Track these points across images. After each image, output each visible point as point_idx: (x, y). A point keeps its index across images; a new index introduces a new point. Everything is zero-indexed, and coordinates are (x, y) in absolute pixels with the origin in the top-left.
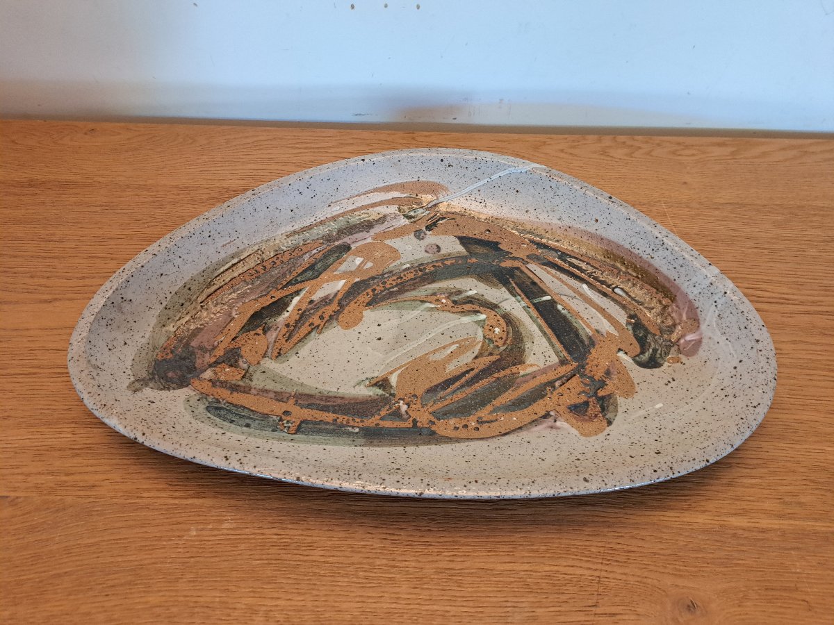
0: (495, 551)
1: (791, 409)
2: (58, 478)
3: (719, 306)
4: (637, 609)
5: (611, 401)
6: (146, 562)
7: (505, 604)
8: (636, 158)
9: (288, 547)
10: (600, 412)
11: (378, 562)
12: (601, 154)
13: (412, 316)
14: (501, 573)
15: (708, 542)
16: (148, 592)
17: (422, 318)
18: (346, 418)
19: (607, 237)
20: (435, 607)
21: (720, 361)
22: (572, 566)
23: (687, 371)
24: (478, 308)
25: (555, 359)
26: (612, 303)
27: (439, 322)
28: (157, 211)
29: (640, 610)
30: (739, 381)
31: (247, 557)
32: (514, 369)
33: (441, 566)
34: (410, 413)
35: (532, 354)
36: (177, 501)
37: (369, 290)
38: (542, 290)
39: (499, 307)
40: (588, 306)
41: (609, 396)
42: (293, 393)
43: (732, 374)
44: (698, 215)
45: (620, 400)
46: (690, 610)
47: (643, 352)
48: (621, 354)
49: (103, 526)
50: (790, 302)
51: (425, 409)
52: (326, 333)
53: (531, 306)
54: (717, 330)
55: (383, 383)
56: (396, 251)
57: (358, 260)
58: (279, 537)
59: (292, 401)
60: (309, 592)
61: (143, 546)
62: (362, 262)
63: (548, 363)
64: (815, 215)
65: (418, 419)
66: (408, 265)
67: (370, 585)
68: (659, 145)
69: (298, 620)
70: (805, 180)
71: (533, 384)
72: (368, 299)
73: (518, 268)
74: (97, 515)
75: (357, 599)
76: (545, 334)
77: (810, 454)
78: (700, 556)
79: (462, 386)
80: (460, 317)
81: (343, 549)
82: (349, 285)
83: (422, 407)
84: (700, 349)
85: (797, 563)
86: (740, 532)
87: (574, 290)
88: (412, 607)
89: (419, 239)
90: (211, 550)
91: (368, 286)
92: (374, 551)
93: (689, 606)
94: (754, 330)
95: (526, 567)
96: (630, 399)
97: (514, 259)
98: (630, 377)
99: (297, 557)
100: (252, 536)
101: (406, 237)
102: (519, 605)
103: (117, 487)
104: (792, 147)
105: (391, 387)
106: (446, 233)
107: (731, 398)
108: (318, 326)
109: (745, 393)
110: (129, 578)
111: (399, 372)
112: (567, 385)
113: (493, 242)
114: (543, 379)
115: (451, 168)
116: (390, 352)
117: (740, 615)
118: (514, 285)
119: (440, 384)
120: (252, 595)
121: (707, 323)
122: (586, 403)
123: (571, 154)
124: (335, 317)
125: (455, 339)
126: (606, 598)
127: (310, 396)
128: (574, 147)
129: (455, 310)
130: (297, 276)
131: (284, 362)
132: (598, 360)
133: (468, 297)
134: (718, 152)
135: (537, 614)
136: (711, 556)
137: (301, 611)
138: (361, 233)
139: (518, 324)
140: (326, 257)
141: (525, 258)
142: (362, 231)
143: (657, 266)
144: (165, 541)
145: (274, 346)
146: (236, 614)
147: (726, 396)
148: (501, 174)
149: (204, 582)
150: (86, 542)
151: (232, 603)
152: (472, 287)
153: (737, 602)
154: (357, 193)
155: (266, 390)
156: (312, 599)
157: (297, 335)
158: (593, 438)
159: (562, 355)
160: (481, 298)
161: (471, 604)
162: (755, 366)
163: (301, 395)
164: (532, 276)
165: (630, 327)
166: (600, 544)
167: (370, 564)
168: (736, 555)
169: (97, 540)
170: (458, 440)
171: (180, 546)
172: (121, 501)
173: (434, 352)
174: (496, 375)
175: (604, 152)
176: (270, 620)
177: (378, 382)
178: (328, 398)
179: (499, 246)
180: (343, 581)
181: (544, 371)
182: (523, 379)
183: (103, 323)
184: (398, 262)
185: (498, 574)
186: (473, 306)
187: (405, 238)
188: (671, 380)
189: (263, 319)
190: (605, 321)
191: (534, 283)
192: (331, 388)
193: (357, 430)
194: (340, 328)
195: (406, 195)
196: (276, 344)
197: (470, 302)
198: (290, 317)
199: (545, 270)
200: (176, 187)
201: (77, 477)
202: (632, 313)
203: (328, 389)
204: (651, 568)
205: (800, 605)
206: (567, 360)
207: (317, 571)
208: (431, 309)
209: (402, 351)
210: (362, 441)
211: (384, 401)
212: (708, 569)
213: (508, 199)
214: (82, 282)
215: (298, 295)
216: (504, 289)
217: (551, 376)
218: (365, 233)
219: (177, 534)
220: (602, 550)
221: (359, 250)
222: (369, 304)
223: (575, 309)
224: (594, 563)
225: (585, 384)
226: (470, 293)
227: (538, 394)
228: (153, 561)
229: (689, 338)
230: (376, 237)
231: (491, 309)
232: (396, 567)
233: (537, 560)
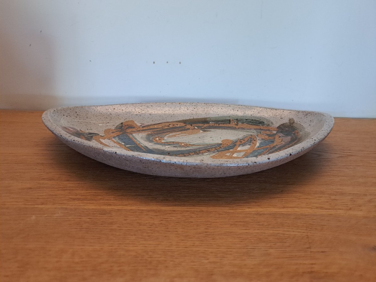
10: (123, 127)
13: (198, 142)
18: (215, 125)
21: (68, 121)
23: (81, 128)
24: (166, 143)
25: (134, 134)
27: (185, 140)
34: (193, 127)
39: (155, 144)
41: (117, 129)
43: (70, 116)
45: (113, 128)
47: (93, 136)
48: (103, 135)
51: (188, 128)
52: (236, 138)
53: (138, 144)
55: (205, 131)
57: (235, 155)
59: (237, 128)
63: (138, 134)
65: (190, 126)
66: (205, 154)
72: (222, 145)
80: (175, 141)
82: (234, 149)
91: (224, 148)
96: (109, 128)
98: (105, 132)
105: (202, 130)
108: (240, 140)
118: (144, 149)
119: (183, 131)
122: (127, 128)
125: (177, 137)
129: (177, 143)
130: (264, 150)
131: (248, 134)
139: (147, 140)
147: (78, 115)
157: (248, 138)
160: (164, 145)
162: (63, 110)
163: (235, 129)
165: (92, 139)
170: (176, 122)
174: (160, 132)
184: (211, 155)
188: (89, 129)
193: (210, 123)
196: (255, 137)
198: (256, 142)
203: (226, 130)
209: (201, 135)
210: (207, 120)
215: (258, 146)
216: (150, 148)
223: (115, 144)
226: (169, 146)
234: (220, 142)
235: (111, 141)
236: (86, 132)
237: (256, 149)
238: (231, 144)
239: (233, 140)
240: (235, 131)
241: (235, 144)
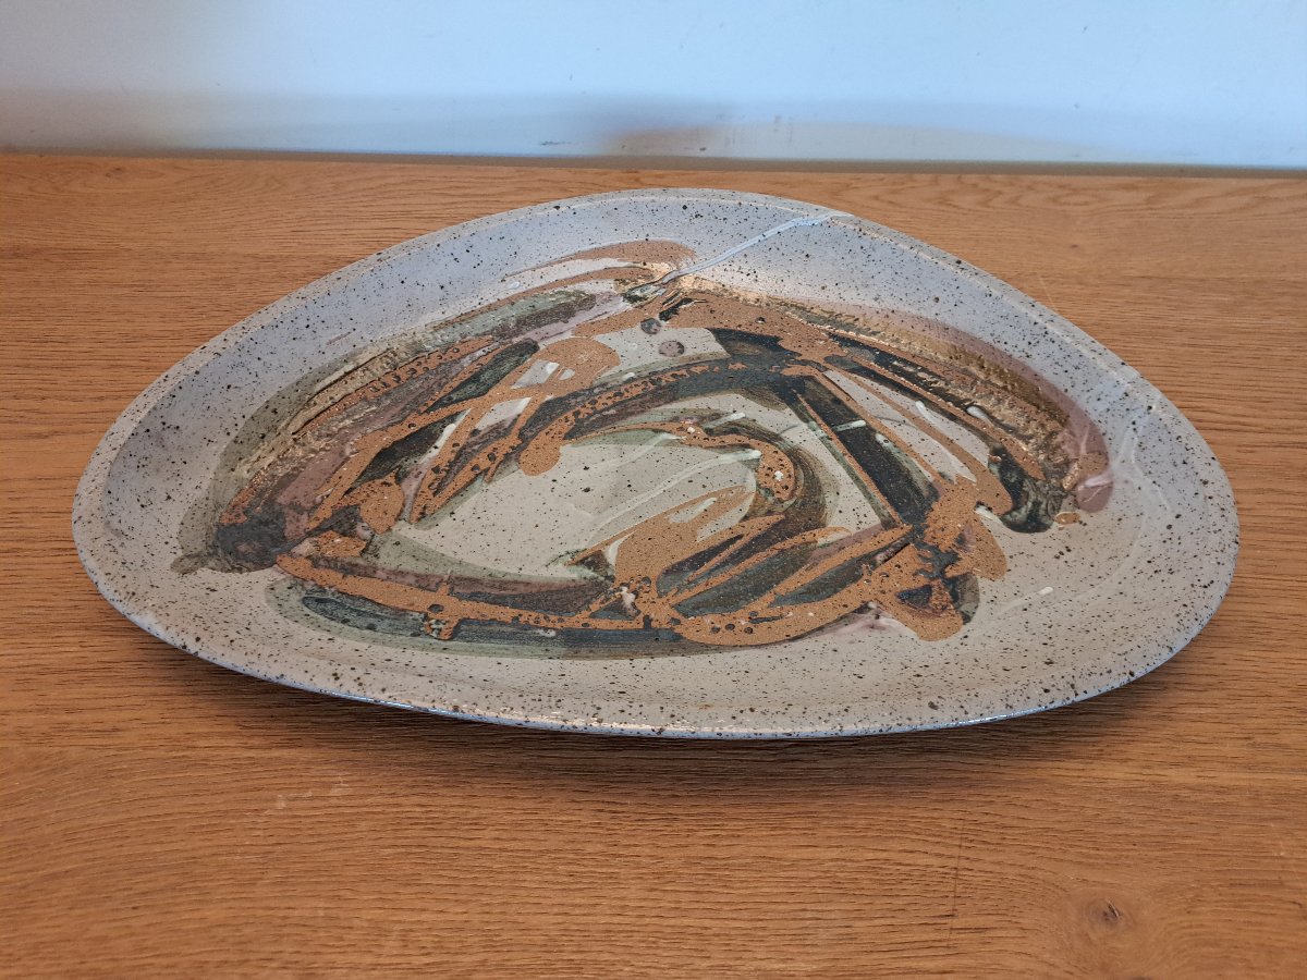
0: (785, 829)
1: (1258, 597)
2: (55, 717)
3: (1140, 430)
4: (1020, 920)
5: (968, 585)
6: (201, 852)
7: (802, 915)
8: (994, 208)
9: (439, 827)
10: (951, 603)
11: (589, 849)
12: (940, 203)
13: (640, 454)
14: (794, 864)
15: (1133, 810)
16: (207, 902)
17: (657, 457)
18: (534, 615)
19: (954, 325)
20: (686, 922)
21: (1144, 518)
22: (912, 852)
23: (1090, 535)
24: (747, 441)
25: (874, 520)
26: (964, 430)
27: (683, 463)
28: (224, 293)
29: (1025, 922)
30: (1176, 547)
31: (371, 843)
32: (808, 536)
33: (693, 854)
34: (639, 606)
35: (837, 512)
36: (252, 753)
37: (570, 414)
38: (850, 410)
39: (781, 439)
40: (926, 436)
41: (965, 576)
42: (446, 577)
43: (1165, 537)
44: (1098, 295)
45: (983, 583)
46: (1107, 920)
47: (1016, 508)
48: (981, 511)
49: (131, 795)
50: (1249, 428)
51: (664, 599)
52: (499, 482)
53: (834, 436)
54: (1137, 469)
55: (595, 560)
56: (611, 352)
57: (551, 367)
58: (424, 809)
59: (444, 589)
60: (474, 898)
61: (195, 827)
62: (557, 370)
63: (862, 526)
64: (1283, 294)
65: (652, 616)
66: (632, 375)
67: (578, 886)
68: (1029, 188)
69: (458, 945)
70: (1265, 240)
71: (838, 559)
72: (567, 427)
73: (810, 378)
74: (119, 777)
75: (556, 910)
76: (857, 480)
77: (1294, 667)
78: (1120, 832)
79: (724, 563)
80: (717, 454)
81: (531, 827)
82: (536, 407)
83: (660, 597)
84: (1111, 498)
85: (1281, 842)
86: (1185, 793)
87: (903, 411)
88: (647, 920)
89: (649, 333)
90: (310, 832)
91: (567, 408)
92: (581, 830)
93: (1106, 914)
94: (1199, 466)
95: (835, 853)
96: (998, 582)
97: (805, 363)
98: (997, 547)
99: (454, 842)
100: (379, 809)
101: (629, 330)
102: (825, 915)
103: (154, 731)
104: (1243, 191)
105: (607, 566)
106: (692, 323)
107: (1164, 575)
108: (486, 471)
109: (1188, 566)
110: (173, 879)
111: (621, 541)
112: (895, 560)
113: (767, 337)
114: (856, 551)
115: (699, 219)
116: (605, 509)
117: (1190, 927)
118: (805, 404)
119: (687, 560)
120: (379, 904)
121: (1120, 458)
122: (928, 589)
123: (891, 202)
124: (513, 455)
125: (710, 489)
126: (969, 903)
127: (474, 581)
128: (894, 192)
129: (710, 443)
130: (452, 392)
131: (430, 527)
132: (944, 521)
133: (731, 423)
134: (1123, 198)
135: (858, 930)
136: (1139, 832)
137: (461, 929)
138: (555, 325)
139: (812, 464)
140: (498, 361)
141: (822, 362)
142: (557, 321)
143: (1037, 369)
144: (233, 817)
145: (413, 503)
146: (351, 936)
147: (1156, 572)
148: (781, 228)
149: (298, 884)
150: (101, 821)
151: (346, 919)
152: (737, 407)
153: (1185, 906)
154: (547, 260)
155: (402, 572)
156: (479, 909)
157: (452, 485)
158: (940, 643)
159: (885, 513)
160: (751, 424)
161: (745, 915)
162: (1202, 523)
163: (460, 579)
164: (833, 389)
165: (995, 469)
166: (956, 815)
167: (575, 851)
168: (1180, 829)
169: (120, 817)
170: (719, 648)
171: (258, 826)
172: (162, 753)
173: (677, 510)
174: (779, 546)
175: (943, 200)
176: (411, 946)
177: (587, 558)
178: (503, 584)
179: (779, 343)
180: (531, 880)
181: (857, 539)
182: (824, 551)
183: (133, 462)
184: (615, 369)
185: (785, 866)
186: (739, 437)
187: (627, 332)
188: (1064, 551)
189: (396, 459)
190: (953, 459)
191: (837, 401)
192: (508, 568)
193: (553, 633)
194: (523, 474)
195: (626, 264)
196: (419, 499)
197: (734, 431)
198: (439, 457)
199: (855, 380)
200: (255, 257)
201: (88, 716)
202: (998, 445)
203: (504, 569)
204: (1041, 852)
205: (1289, 910)
206: (894, 521)
207: (488, 864)
208: (671, 443)
209: (623, 509)
210: (563, 650)
211: (597, 588)
212: (1134, 853)
213: (792, 268)
214: (98, 406)
215: (453, 421)
216: (788, 410)
217: (869, 546)
218: (560, 323)
219: (254, 806)
220: (959, 825)
221: (551, 350)
222: (569, 436)
223: (905, 440)
224: (946, 845)
225: (926, 559)
226: (734, 417)
227: (849, 574)
228: (215, 850)
229: (1091, 483)
230: (579, 330)
231: (769, 442)
232: (620, 856)
233: (854, 842)
234: (567, 450)
235: (926, 459)
236: (1055, 524)
237: (468, 408)
238: (533, 437)
239: (514, 467)
240: (468, 559)
241: (521, 435)
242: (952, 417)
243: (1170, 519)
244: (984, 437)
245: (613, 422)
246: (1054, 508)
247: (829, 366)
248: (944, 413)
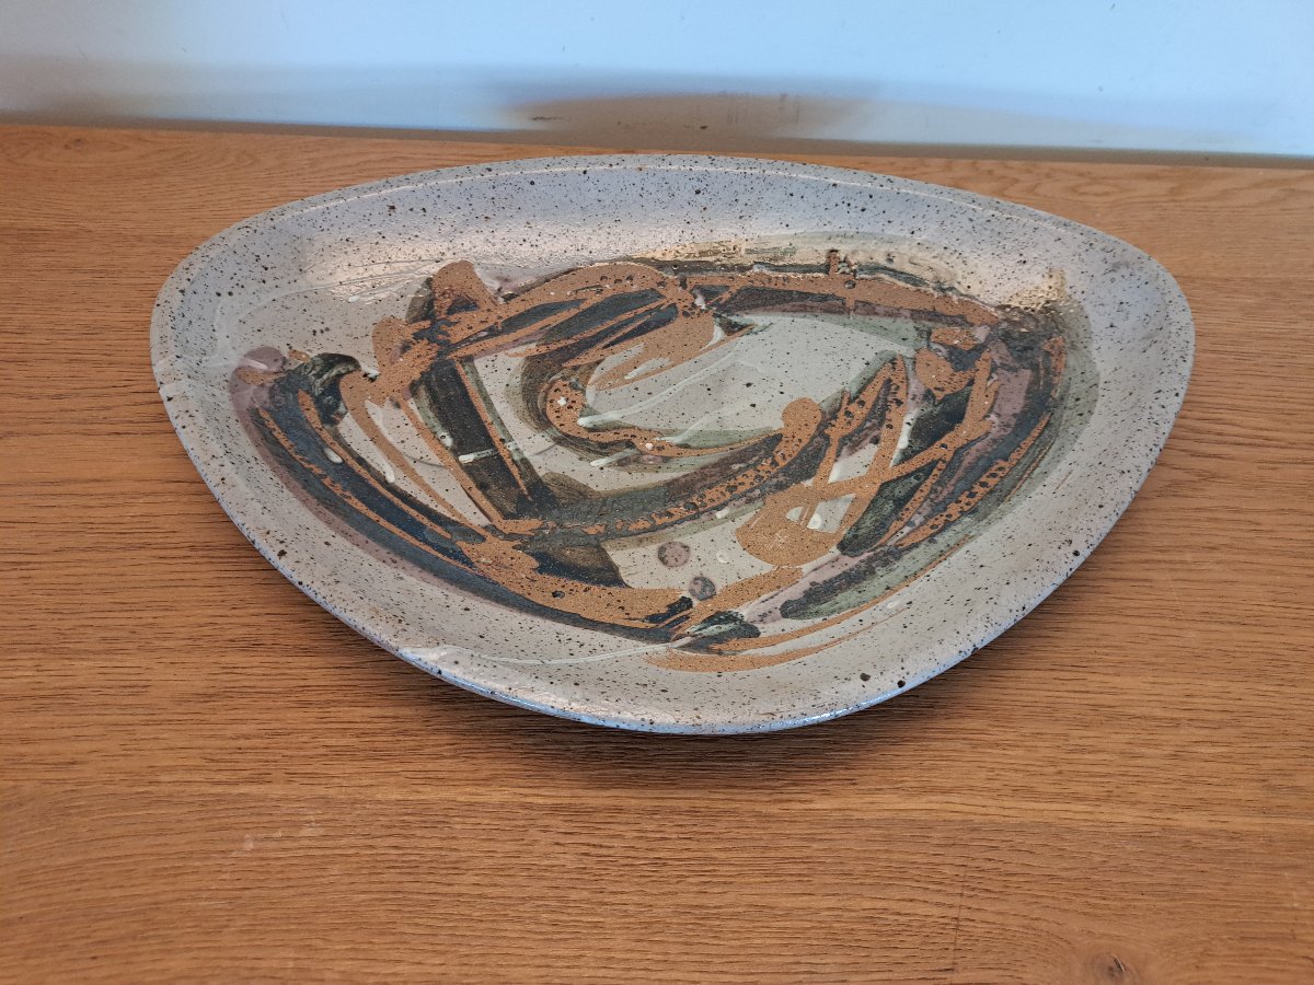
5: (415, 313)
10: (436, 299)
13: (701, 421)
17: (683, 419)
18: (773, 284)
21: (241, 317)
23: (290, 334)
24: (591, 436)
25: (479, 364)
27: (657, 411)
30: (239, 276)
32: (543, 349)
34: (690, 297)
35: (512, 369)
38: (471, 474)
39: (555, 439)
40: (399, 447)
41: (415, 320)
42: (852, 313)
43: (240, 290)
45: (402, 315)
47: (340, 376)
48: (373, 372)
51: (671, 302)
52: (834, 391)
53: (497, 443)
54: (220, 346)
55: (732, 329)
56: (747, 547)
57: (816, 523)
59: (850, 303)
62: (808, 519)
63: (491, 357)
65: (680, 289)
66: (719, 515)
72: (781, 448)
73: (507, 516)
76: (486, 398)
80: (623, 421)
82: (821, 472)
84: (255, 348)
89: (704, 580)
91: (785, 471)
96: (388, 316)
97: (510, 537)
98: (375, 343)
101: (730, 583)
105: (720, 325)
106: (648, 595)
107: (264, 261)
108: (850, 402)
111: (711, 343)
113: (551, 573)
114: (500, 340)
118: (521, 482)
119: (652, 330)
122: (451, 311)
124: (828, 417)
125: (631, 386)
129: (630, 433)
131: (882, 352)
132: (413, 365)
133: (607, 455)
138: (827, 578)
139: (527, 413)
140: (882, 527)
141: (489, 536)
145: (906, 374)
147: (266, 269)
152: (599, 475)
155: (890, 315)
157: (878, 388)
159: (467, 368)
160: (584, 454)
163: (840, 313)
164: (485, 503)
165: (342, 409)
173: (662, 368)
174: (571, 342)
177: (739, 330)
178: (804, 309)
179: (537, 564)
181: (500, 348)
182: (531, 339)
184: (739, 523)
186: (600, 439)
187: (733, 580)
188: (318, 333)
189: (943, 412)
191: (483, 487)
192: (803, 322)
194: (814, 400)
196: (904, 376)
197: (603, 446)
198: (902, 416)
199: (455, 512)
203: (806, 321)
206: (461, 362)
208: (670, 433)
209: (714, 368)
211: (726, 308)
215: (904, 452)
216: (541, 473)
217: (490, 343)
218: (820, 580)
221: (822, 546)
222: (778, 438)
223: (422, 440)
225: (444, 333)
226: (603, 461)
227: (512, 324)
230: (793, 578)
231: (568, 436)
234: (776, 424)
235: (408, 421)
236: (312, 355)
237: (892, 470)
238: (814, 437)
239: (824, 405)
240: (840, 329)
241: (827, 438)
242: (361, 461)
243: (225, 298)
244: (337, 437)
245: (733, 456)
246: (306, 368)
247: (482, 532)
248: (368, 467)
